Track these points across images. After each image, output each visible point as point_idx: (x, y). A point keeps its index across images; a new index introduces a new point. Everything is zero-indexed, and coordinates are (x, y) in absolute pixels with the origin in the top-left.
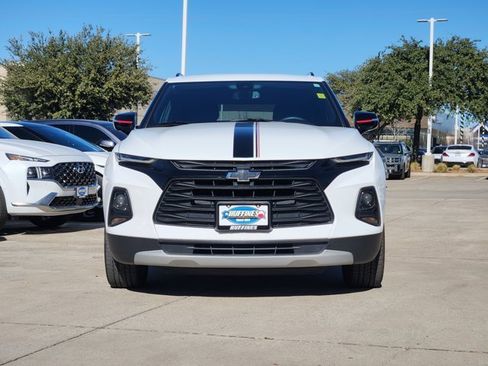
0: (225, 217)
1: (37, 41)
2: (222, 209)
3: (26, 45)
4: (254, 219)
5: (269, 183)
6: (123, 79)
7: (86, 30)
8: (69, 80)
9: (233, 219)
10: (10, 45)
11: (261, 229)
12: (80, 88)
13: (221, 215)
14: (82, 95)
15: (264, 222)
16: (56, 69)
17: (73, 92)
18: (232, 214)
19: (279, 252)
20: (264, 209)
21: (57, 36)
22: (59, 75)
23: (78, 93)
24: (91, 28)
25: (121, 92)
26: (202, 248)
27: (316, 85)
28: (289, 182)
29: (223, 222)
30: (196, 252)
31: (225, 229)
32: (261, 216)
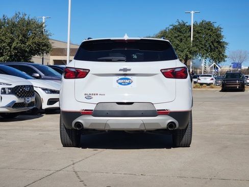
6: (36, 40)
7: (17, 14)
8: (8, 41)
12: (14, 45)
17: (10, 47)
23: (13, 47)
24: (20, 14)
25: (35, 47)
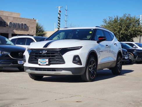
0: (40, 62)
1: (111, 19)
2: (39, 60)
3: (108, 20)
4: (45, 62)
5: (49, 54)
9: (41, 62)
10: (103, 21)
11: (47, 65)
13: (39, 61)
14: (122, 34)
15: (47, 63)
16: (115, 27)
18: (41, 61)
19: (52, 71)
20: (47, 60)
21: (116, 17)
22: (116, 28)
26: (37, 69)
27: (92, 30)
28: (54, 54)
29: (39, 63)
30: (36, 70)
31: (40, 65)
32: (47, 62)
